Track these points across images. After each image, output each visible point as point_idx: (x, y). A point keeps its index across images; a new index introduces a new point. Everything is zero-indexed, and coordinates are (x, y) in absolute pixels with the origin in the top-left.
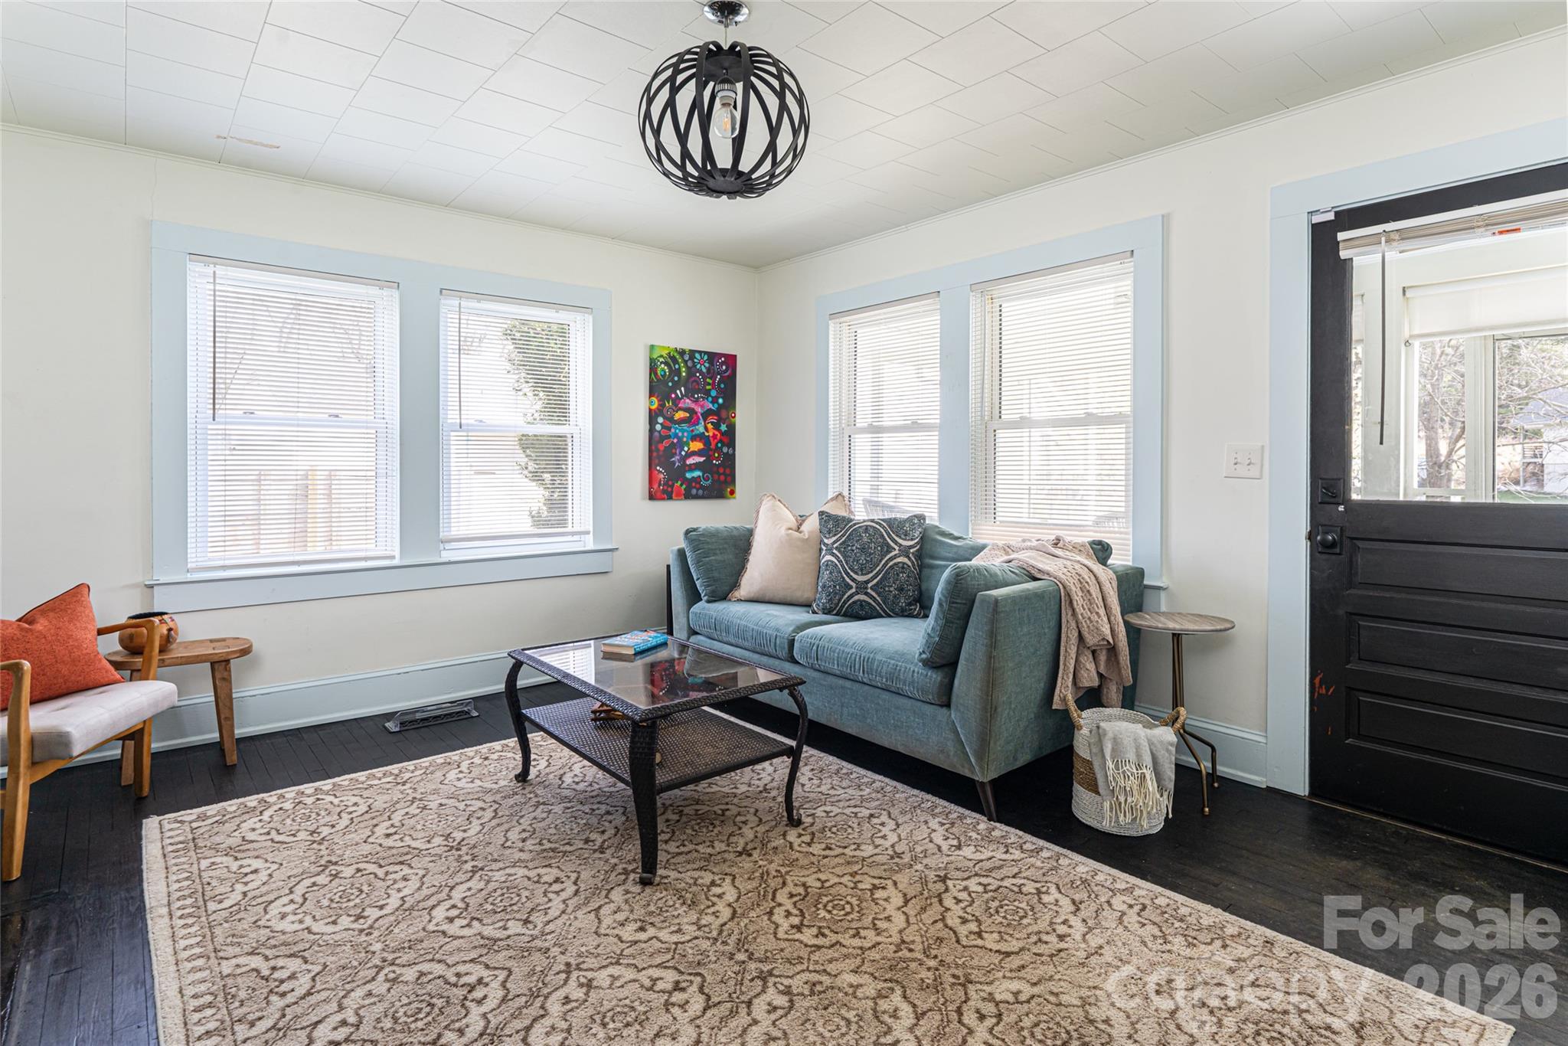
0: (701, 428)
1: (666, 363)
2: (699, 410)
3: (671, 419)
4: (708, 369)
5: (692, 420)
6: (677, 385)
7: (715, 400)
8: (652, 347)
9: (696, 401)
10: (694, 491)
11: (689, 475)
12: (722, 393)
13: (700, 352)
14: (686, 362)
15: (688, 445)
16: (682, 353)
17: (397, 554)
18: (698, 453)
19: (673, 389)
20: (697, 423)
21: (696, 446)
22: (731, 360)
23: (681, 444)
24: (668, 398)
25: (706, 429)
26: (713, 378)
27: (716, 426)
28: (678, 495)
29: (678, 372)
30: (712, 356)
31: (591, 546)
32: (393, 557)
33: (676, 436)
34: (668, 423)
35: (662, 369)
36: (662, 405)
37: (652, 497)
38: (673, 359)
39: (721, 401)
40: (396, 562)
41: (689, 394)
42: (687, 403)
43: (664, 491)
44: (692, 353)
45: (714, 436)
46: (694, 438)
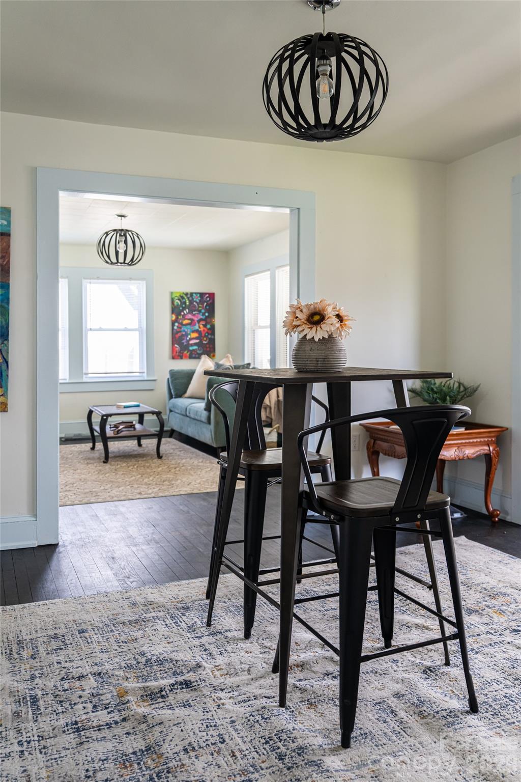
0: (197, 327)
1: (179, 299)
2: (196, 319)
3: (182, 324)
4: (200, 301)
5: (192, 323)
6: (184, 309)
7: (204, 314)
8: (172, 293)
9: (194, 315)
10: (194, 356)
11: (191, 348)
12: (207, 311)
13: (196, 293)
14: (188, 298)
15: (190, 334)
16: (187, 294)
17: (68, 378)
18: (196, 338)
19: (182, 311)
20: (195, 325)
21: (195, 335)
22: (212, 296)
23: (187, 335)
24: (180, 315)
25: (199, 327)
26: (203, 304)
27: (205, 326)
28: (186, 357)
29: (185, 303)
30: (202, 295)
31: (146, 378)
32: (66, 379)
33: (184, 331)
34: (180, 326)
35: (177, 302)
36: (177, 318)
37: (173, 358)
38: (182, 297)
39: (207, 314)
40: (67, 381)
41: (190, 312)
42: (190, 316)
43: (179, 356)
44: (192, 294)
45: (204, 330)
46: (193, 332)
